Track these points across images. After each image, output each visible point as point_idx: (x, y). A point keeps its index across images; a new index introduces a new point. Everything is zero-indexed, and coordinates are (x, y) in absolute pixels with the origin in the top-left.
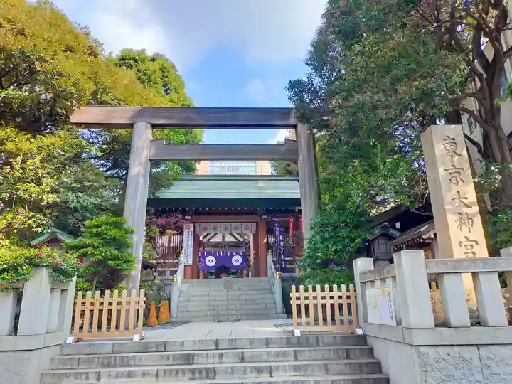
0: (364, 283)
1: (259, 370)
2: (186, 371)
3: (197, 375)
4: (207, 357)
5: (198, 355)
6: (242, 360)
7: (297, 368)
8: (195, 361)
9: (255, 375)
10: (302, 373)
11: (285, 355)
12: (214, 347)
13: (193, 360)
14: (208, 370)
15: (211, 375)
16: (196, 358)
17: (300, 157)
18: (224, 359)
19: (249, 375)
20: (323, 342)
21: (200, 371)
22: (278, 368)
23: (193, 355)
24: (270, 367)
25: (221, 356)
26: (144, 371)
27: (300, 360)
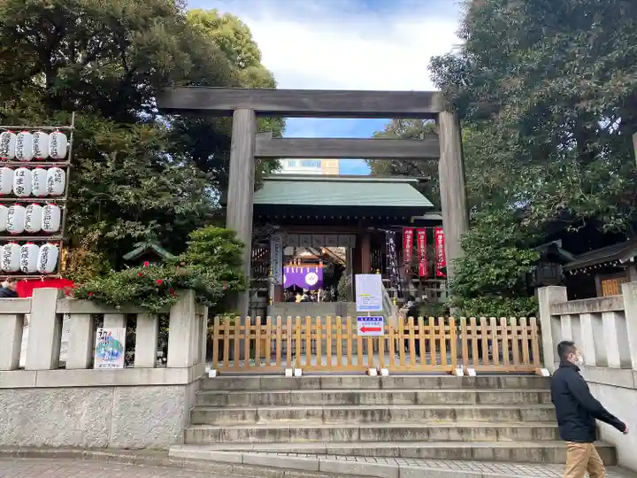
0: (558, 317)
1: (441, 414)
2: (356, 412)
3: (369, 418)
4: (374, 397)
5: (364, 394)
6: (416, 401)
7: (484, 413)
8: (361, 401)
9: (436, 418)
10: (491, 418)
11: (465, 397)
12: (377, 386)
13: (358, 400)
14: (381, 412)
15: (385, 418)
16: (361, 398)
17: (443, 155)
18: (395, 401)
19: (430, 419)
20: (505, 384)
21: (373, 412)
22: (462, 412)
23: (358, 395)
24: (454, 411)
25: (390, 396)
26: (308, 411)
27: (484, 404)
